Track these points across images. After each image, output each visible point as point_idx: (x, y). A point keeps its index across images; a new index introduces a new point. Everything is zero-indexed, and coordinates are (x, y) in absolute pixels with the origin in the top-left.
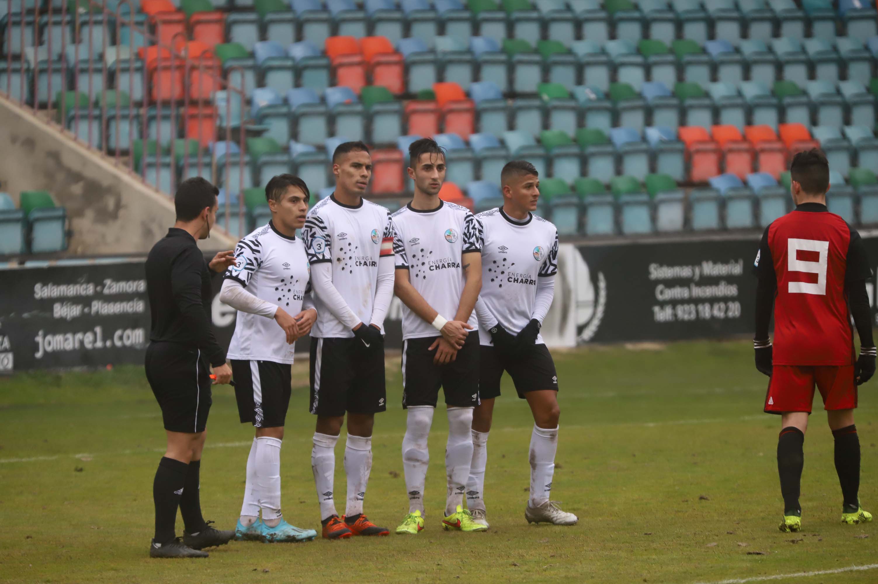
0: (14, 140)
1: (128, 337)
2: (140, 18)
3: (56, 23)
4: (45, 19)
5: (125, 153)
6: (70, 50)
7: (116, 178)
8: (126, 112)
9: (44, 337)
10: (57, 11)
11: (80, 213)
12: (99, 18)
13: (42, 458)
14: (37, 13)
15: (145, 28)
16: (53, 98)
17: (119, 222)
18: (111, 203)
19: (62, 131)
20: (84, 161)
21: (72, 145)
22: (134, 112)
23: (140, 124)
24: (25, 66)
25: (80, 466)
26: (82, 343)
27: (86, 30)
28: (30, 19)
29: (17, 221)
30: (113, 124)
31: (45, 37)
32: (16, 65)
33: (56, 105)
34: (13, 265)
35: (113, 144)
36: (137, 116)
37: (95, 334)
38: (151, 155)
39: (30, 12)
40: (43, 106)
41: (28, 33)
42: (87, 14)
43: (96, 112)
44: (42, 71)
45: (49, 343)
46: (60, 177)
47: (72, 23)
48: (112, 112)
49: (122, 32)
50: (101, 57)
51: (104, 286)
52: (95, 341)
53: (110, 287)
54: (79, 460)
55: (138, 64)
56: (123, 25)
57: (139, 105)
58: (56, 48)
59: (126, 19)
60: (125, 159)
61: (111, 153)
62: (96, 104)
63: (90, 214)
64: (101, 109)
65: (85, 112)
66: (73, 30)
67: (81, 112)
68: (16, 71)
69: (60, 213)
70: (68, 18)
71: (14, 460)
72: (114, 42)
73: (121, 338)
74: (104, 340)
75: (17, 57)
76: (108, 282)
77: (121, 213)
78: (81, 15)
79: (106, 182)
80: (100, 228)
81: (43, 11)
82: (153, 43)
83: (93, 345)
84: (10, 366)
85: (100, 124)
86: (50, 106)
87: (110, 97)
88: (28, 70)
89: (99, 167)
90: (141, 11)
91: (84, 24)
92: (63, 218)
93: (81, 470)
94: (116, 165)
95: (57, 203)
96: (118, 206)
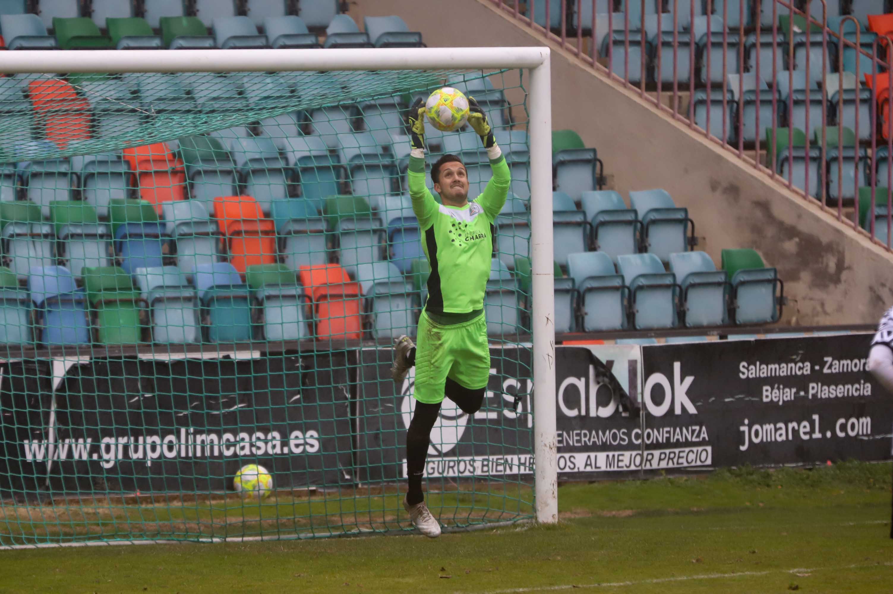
0: (714, 186)
1: (853, 427)
2: (868, 39)
3: (765, 45)
4: (752, 39)
5: (849, 203)
6: (783, 77)
7: (838, 232)
8: (851, 153)
9: (750, 427)
10: (767, 30)
11: (794, 276)
12: (818, 38)
13: (747, 573)
14: (742, 32)
15: (873, 52)
16: (762, 136)
17: (842, 287)
18: (832, 263)
19: (772, 177)
20: (800, 213)
21: (786, 192)
22: (860, 153)
23: (868, 167)
24: (728, 96)
25: (796, 583)
26: (795, 432)
27: (801, 53)
28: (733, 39)
29: (719, 284)
30: (834, 168)
31: (752, 62)
32: (718, 96)
33: (764, 145)
34: (714, 339)
35: (834, 192)
36: (865, 158)
37: (812, 423)
38: (880, 206)
39: (734, 31)
40: (749, 146)
41: (731, 56)
42: (803, 33)
43: (814, 153)
44: (748, 103)
45: (757, 434)
46: (770, 231)
47: (784, 45)
48: (834, 153)
49: (845, 56)
50: (820, 86)
51: (823, 364)
52: (813, 431)
53: (830, 367)
54: (794, 576)
55: (865, 95)
56: (847, 46)
57: (866, 144)
58: (766, 75)
59: (850, 40)
60: (850, 210)
61: (831, 202)
62: (814, 143)
63: (806, 276)
64: (820, 149)
65: (802, 154)
66: (786, 53)
67: (795, 154)
68: (715, 102)
69: (770, 276)
70: (779, 38)
71: (714, 576)
72: (835, 68)
73: (843, 428)
74: (822, 431)
75: (718, 86)
76: (829, 359)
77: (844, 275)
78: (795, 34)
79: (825, 240)
80: (819, 294)
81: (750, 30)
82: (882, 69)
83: (811, 436)
84: (709, 462)
85: (819, 168)
86: (758, 145)
87: (831, 133)
88: (731, 102)
89: (818, 220)
90: (869, 30)
91: (801, 45)
92: (773, 282)
93: (796, 588)
94: (838, 218)
95: (767, 265)
96: (840, 266)
